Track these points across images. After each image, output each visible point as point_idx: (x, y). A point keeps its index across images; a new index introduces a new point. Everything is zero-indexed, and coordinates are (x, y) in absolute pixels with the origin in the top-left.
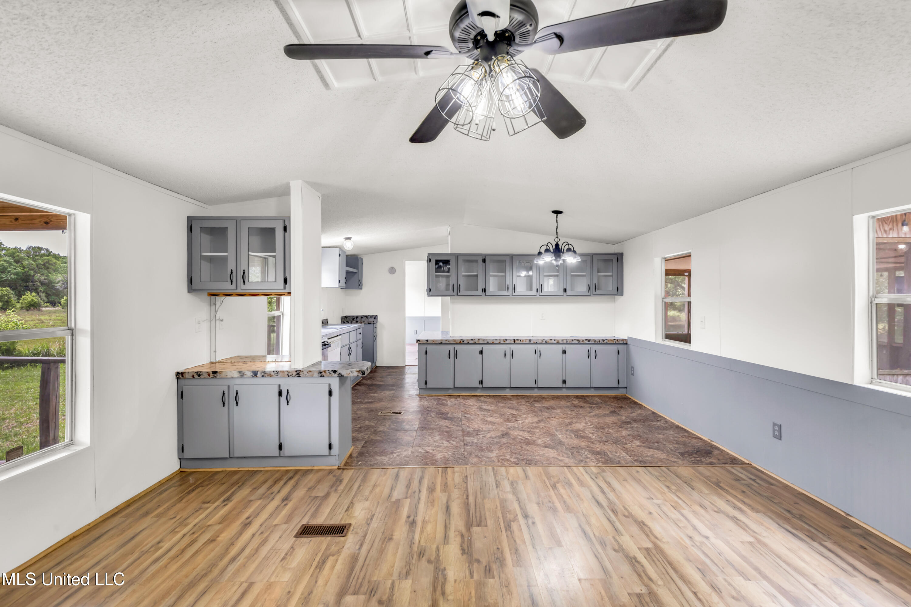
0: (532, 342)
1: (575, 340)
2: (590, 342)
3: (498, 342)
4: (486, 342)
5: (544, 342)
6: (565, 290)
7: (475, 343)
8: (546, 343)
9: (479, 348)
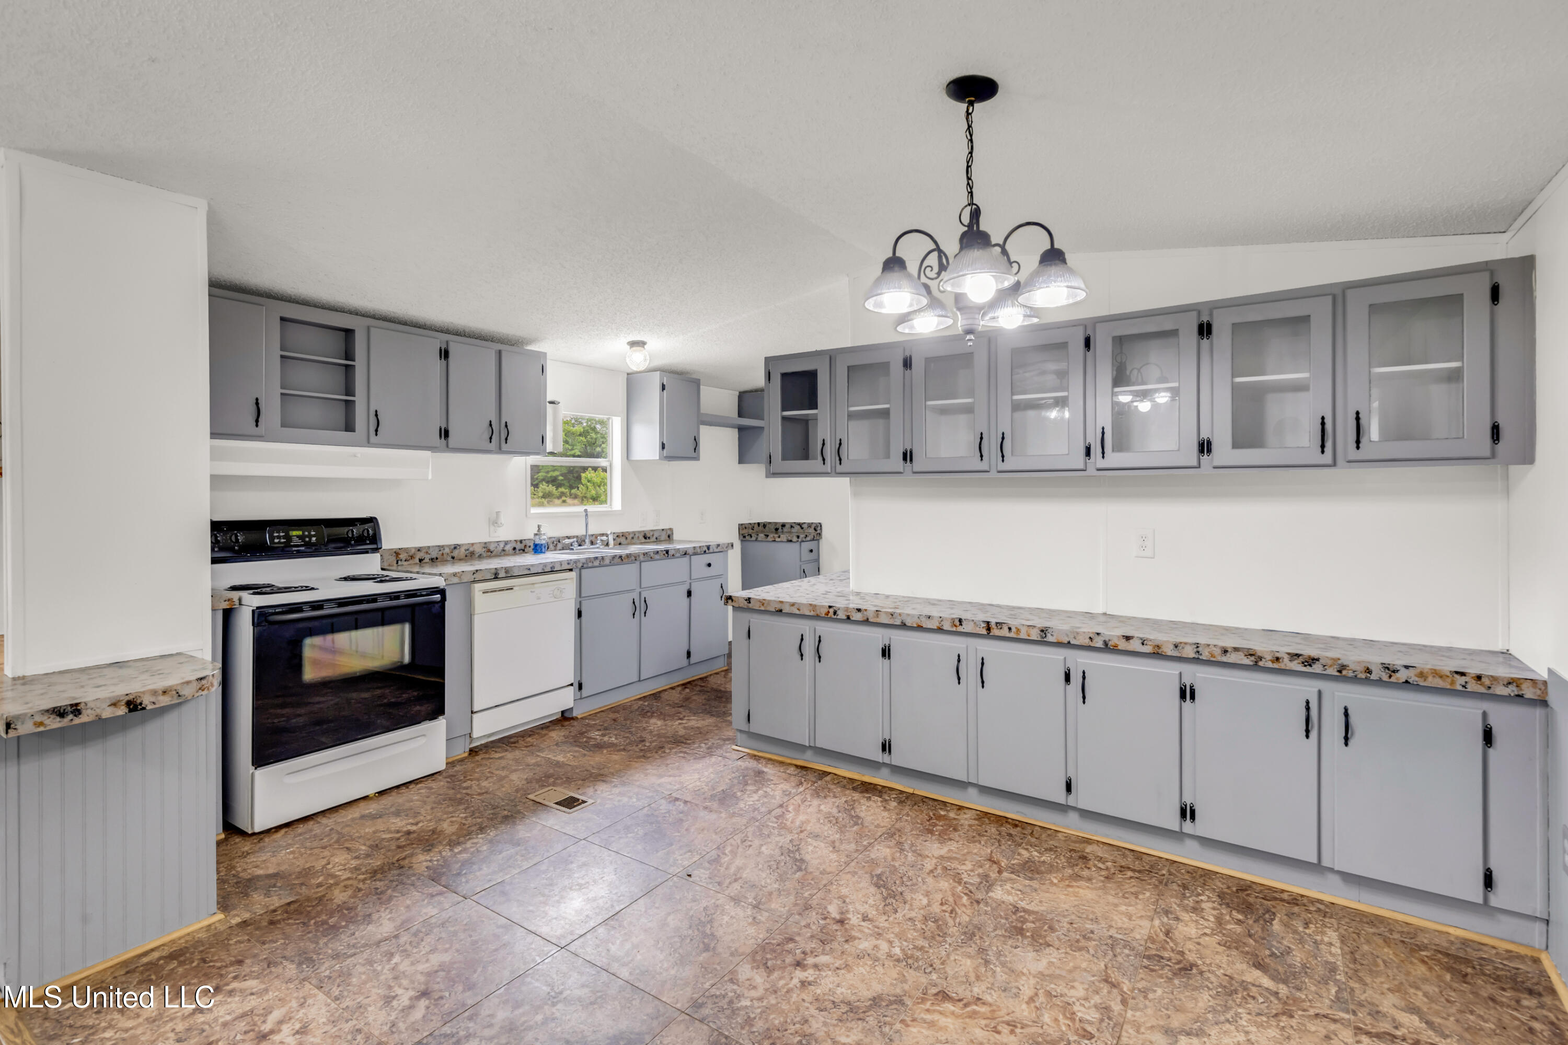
0: (1050, 638)
1: (1236, 649)
2: (1317, 668)
3: (933, 625)
4: (898, 622)
5: (1099, 643)
6: (1205, 447)
7: (866, 622)
8: (1108, 648)
9: (879, 637)
